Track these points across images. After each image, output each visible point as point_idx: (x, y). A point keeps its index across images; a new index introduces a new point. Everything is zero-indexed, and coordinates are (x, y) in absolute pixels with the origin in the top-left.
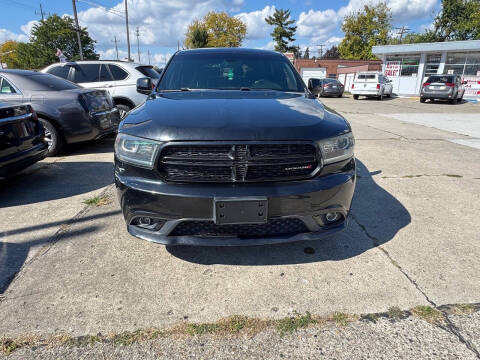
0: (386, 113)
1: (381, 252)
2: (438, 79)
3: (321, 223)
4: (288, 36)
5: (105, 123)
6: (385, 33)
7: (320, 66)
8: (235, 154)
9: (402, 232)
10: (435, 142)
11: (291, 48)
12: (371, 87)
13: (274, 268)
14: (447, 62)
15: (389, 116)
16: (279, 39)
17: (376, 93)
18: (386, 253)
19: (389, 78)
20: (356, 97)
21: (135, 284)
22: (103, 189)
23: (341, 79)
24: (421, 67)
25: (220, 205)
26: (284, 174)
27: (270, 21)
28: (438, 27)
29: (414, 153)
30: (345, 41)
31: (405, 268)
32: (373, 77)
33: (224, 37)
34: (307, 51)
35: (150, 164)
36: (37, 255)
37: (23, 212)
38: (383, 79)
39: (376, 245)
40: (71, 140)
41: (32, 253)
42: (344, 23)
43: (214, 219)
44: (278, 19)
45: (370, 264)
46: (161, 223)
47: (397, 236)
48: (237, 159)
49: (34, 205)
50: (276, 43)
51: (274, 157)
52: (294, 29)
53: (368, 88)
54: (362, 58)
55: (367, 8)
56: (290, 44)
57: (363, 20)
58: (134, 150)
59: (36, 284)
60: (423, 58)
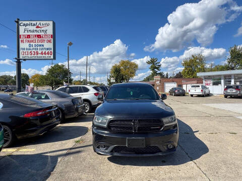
0: (206, 103)
1: (193, 163)
2: (231, 87)
3: (166, 148)
4: (157, 68)
5: (80, 110)
6: (203, 66)
7: (173, 81)
8: (134, 123)
9: (204, 156)
10: (228, 118)
11: (159, 74)
12: (198, 91)
13: (149, 167)
14: (235, 79)
15: (207, 105)
16: (153, 70)
17: (201, 94)
18: (196, 163)
19: (207, 86)
20: (192, 96)
21: (98, 171)
22: (80, 137)
23: (184, 87)
24: (222, 81)
25: (129, 140)
26: (151, 130)
27: (148, 63)
28: (229, 63)
29: (216, 123)
30: (184, 70)
31: (203, 169)
32: (199, 86)
33: (127, 70)
34: (167, 74)
35: (105, 126)
36: (61, 160)
37: (53, 145)
38: (204, 87)
39: (192, 160)
40: (67, 117)
41: (59, 159)
42: (183, 62)
43: (127, 146)
44: (152, 62)
45: (188, 167)
46: (108, 147)
47: (201, 157)
48: (134, 124)
49: (56, 143)
50: (151, 72)
51: (147, 123)
52: (160, 66)
53: (197, 91)
54: (193, 77)
55: (193, 56)
56: (158, 72)
57: (191, 61)
58: (100, 121)
59: (63, 169)
60: (223, 77)
